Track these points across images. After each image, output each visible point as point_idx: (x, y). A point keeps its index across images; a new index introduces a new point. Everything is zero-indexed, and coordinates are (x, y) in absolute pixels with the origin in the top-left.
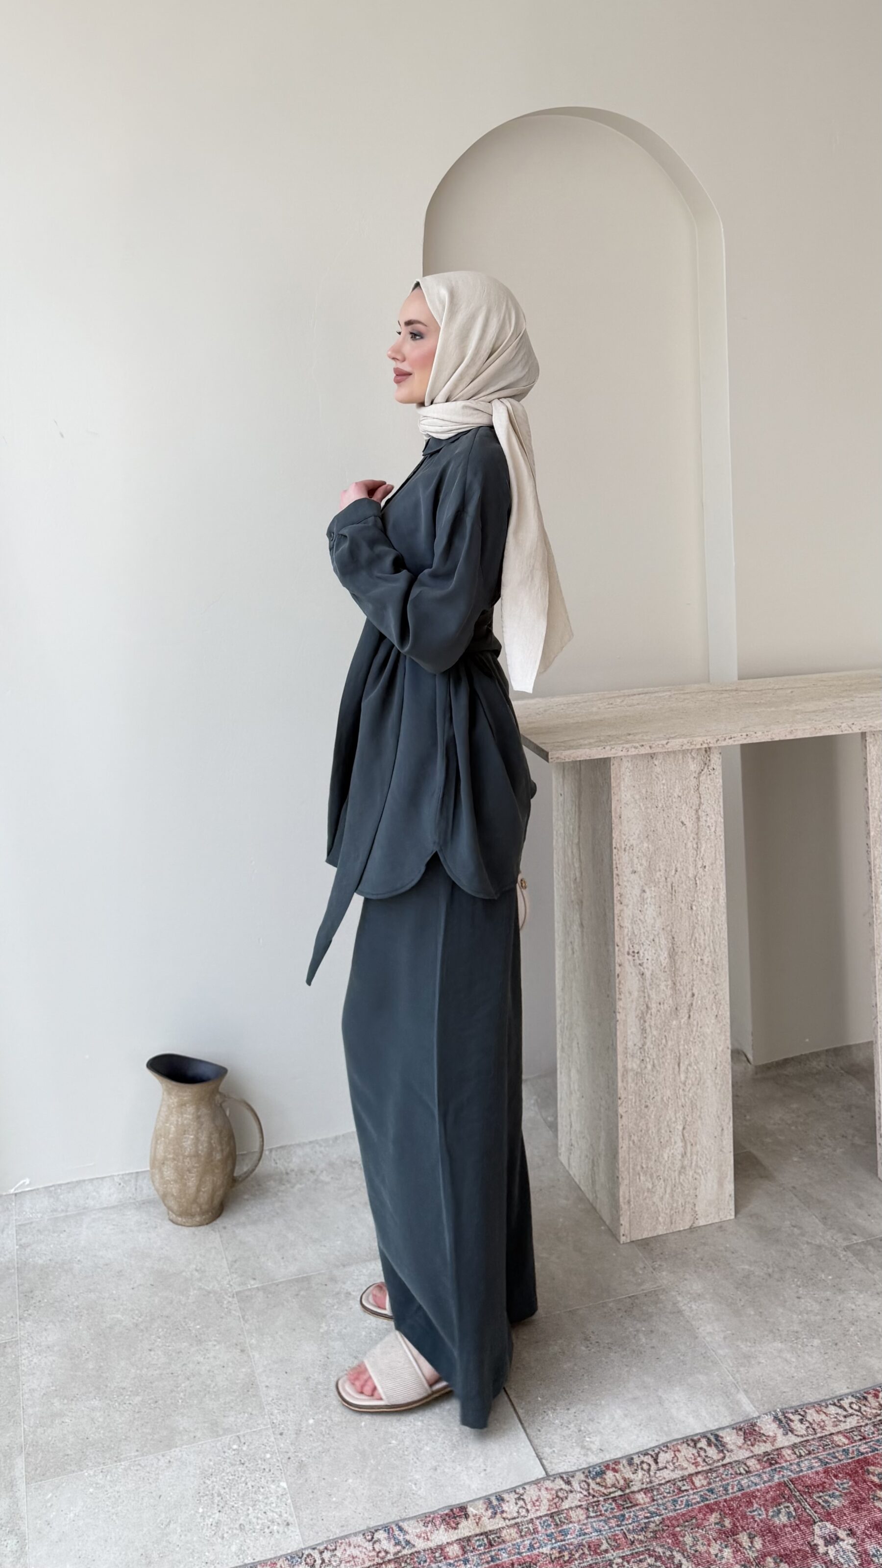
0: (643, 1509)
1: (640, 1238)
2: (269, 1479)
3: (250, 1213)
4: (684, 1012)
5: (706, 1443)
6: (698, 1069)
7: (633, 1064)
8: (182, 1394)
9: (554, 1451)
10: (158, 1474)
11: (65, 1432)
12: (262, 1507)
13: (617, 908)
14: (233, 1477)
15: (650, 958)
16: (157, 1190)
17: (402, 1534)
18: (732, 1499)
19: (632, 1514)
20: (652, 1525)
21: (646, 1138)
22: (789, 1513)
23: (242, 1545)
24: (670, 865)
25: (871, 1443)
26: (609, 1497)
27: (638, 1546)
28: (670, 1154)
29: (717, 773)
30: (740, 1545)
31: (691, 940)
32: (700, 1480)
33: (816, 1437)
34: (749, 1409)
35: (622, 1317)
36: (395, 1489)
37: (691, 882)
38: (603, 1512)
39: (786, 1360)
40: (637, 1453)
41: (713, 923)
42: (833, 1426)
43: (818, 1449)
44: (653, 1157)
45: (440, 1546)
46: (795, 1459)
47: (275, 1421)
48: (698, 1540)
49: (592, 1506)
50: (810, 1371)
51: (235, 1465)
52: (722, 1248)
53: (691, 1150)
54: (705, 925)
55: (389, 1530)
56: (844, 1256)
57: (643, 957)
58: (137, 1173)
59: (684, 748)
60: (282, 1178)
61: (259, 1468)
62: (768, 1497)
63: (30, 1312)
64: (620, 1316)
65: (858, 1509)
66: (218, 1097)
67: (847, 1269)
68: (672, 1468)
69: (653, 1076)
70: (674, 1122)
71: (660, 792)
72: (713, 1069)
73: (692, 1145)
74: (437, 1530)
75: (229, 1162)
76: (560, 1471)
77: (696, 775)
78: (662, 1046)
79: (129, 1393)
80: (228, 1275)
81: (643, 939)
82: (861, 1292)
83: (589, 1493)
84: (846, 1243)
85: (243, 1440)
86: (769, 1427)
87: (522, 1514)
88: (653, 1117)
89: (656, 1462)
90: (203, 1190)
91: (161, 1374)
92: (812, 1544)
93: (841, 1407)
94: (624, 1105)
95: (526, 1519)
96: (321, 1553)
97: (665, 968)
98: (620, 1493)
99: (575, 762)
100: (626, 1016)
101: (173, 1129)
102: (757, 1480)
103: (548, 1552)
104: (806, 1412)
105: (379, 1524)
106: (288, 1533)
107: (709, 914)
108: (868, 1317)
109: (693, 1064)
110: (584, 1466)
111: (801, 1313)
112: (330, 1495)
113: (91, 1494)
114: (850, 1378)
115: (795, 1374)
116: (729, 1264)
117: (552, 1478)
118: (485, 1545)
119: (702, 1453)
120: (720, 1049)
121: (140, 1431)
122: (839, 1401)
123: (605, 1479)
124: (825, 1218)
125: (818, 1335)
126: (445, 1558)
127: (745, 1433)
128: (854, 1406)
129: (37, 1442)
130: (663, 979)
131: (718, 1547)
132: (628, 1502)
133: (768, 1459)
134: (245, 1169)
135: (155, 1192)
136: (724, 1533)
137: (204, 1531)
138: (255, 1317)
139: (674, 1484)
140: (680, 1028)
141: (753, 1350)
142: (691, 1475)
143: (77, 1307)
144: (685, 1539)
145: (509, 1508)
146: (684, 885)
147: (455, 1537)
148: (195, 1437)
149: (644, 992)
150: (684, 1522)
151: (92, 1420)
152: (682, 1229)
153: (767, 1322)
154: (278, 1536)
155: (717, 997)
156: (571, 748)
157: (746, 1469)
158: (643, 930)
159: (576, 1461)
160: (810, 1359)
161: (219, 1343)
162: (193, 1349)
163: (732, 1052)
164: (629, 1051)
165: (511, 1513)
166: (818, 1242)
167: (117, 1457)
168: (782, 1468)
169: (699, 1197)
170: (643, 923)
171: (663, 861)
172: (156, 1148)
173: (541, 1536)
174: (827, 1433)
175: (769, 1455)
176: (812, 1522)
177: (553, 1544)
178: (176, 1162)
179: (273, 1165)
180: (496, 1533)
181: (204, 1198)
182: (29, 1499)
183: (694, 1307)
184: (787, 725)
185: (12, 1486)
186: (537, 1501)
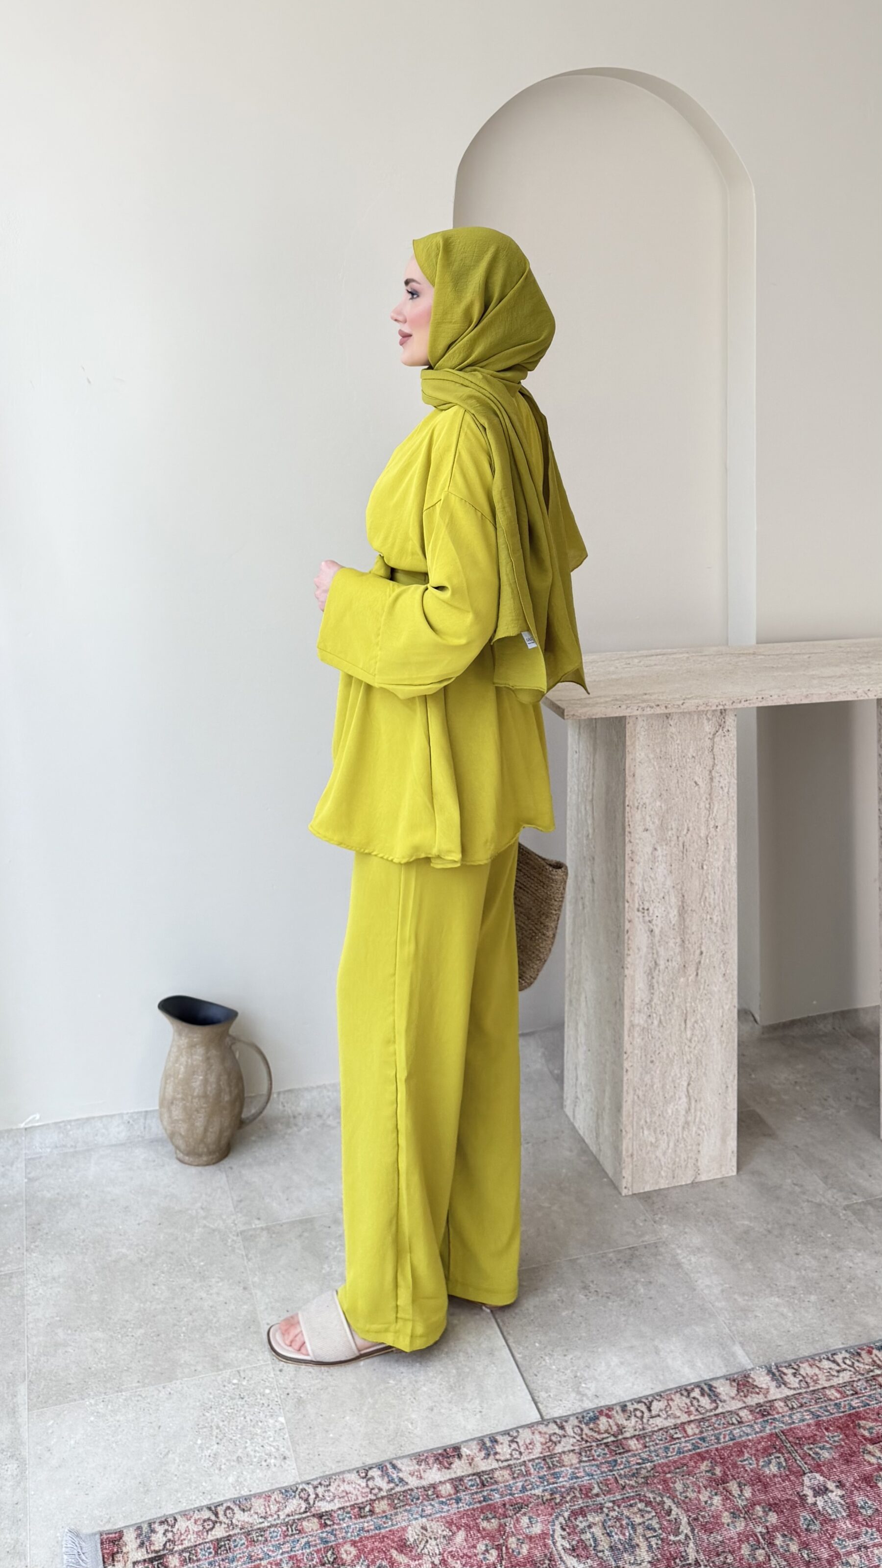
0: (635, 1455)
1: (642, 1191)
2: (268, 1414)
3: (257, 1154)
4: (691, 970)
5: (699, 1393)
6: (705, 1027)
7: (640, 1019)
8: (184, 1329)
9: (550, 1396)
10: (158, 1405)
11: (68, 1361)
12: (260, 1440)
13: (629, 865)
14: (233, 1410)
15: (659, 916)
16: (166, 1130)
17: (395, 1472)
18: (723, 1448)
19: (624, 1460)
20: (643, 1472)
21: (651, 1094)
22: (779, 1463)
23: (238, 1477)
24: (683, 825)
25: (863, 1398)
26: (602, 1442)
27: (629, 1491)
28: (674, 1110)
29: (731, 735)
30: (730, 1494)
31: (700, 899)
32: (692, 1429)
33: (808, 1390)
34: (743, 1360)
35: (621, 1267)
36: (391, 1427)
37: (703, 842)
38: (596, 1457)
39: (782, 1315)
40: (631, 1400)
41: (722, 882)
42: (827, 1380)
43: (810, 1402)
44: (657, 1113)
45: (432, 1484)
46: (787, 1412)
48: (689, 1487)
49: (584, 1451)
50: (806, 1326)
51: (234, 1399)
52: (723, 1203)
53: (695, 1106)
54: (716, 884)
55: (382, 1468)
56: (844, 1215)
57: (653, 914)
58: (146, 1112)
59: (699, 709)
60: (289, 1121)
61: (259, 1403)
62: (760, 1447)
63: (37, 1244)
64: (619, 1266)
65: (848, 1462)
66: (228, 1039)
67: (846, 1228)
68: (665, 1416)
69: (659, 1031)
70: (679, 1079)
71: (674, 752)
72: (719, 1026)
73: (696, 1101)
74: (430, 1469)
75: (238, 1104)
76: (556, 1415)
77: (711, 736)
78: (669, 1003)
79: (132, 1326)
80: (233, 1215)
81: (653, 896)
82: (859, 1250)
83: (582, 1438)
84: (846, 1203)
85: (243, 1376)
86: (762, 1380)
87: (515, 1456)
88: (658, 1072)
89: (650, 1410)
90: (211, 1130)
91: (164, 1309)
92: (801, 1494)
93: (834, 1362)
94: (629, 1059)
95: (519, 1461)
96: (315, 1488)
97: (674, 925)
98: (612, 1439)
99: (591, 720)
100: (634, 971)
101: (182, 1069)
102: (748, 1430)
103: (540, 1494)
104: (799, 1366)
105: (375, 1461)
106: (285, 1466)
107: (720, 873)
108: (865, 1275)
109: (699, 1021)
110: (579, 1410)
111: (799, 1269)
112: (327, 1431)
113: (92, 1422)
114: (845, 1334)
115: (791, 1329)
116: (729, 1219)
117: (545, 1423)
118: (478, 1485)
119: (695, 1403)
120: (727, 1007)
121: (142, 1363)
122: (833, 1355)
123: (598, 1425)
124: (826, 1177)
125: (816, 1291)
126: (437, 1497)
127: (738, 1384)
128: (848, 1362)
129: (40, 1370)
130: (672, 936)
131: (708, 1494)
132: (621, 1448)
133: (760, 1410)
134: (253, 1111)
135: (163, 1131)
136: (715, 1481)
137: (202, 1461)
138: (259, 1255)
139: (667, 1432)
140: (688, 985)
141: (750, 1303)
142: (683, 1423)
143: (84, 1241)
144: (676, 1485)
145: (502, 1449)
146: (695, 844)
147: (448, 1477)
148: (195, 1370)
149: (652, 948)
150: (676, 1469)
151: (95, 1350)
152: (684, 1183)
153: (765, 1277)
154: (274, 1469)
155: (725, 956)
156: (587, 705)
157: (739, 1419)
158: (653, 887)
159: (570, 1406)
160: (806, 1315)
161: (222, 1279)
162: (196, 1285)
163: (739, 1012)
164: (637, 1006)
165: (504, 1455)
166: (818, 1201)
167: (118, 1388)
168: (774, 1419)
169: (702, 1153)
170: (653, 880)
171: (675, 820)
172: (165, 1088)
173: (534, 1479)
174: (820, 1387)
175: (762, 1406)
176: (802, 1473)
177: (545, 1486)
178: (184, 1102)
179: (281, 1107)
180: (488, 1474)
181: (211, 1138)
182: (30, 1425)
183: (693, 1259)
184: (804, 690)
185: (14, 1413)
186: (530, 1444)
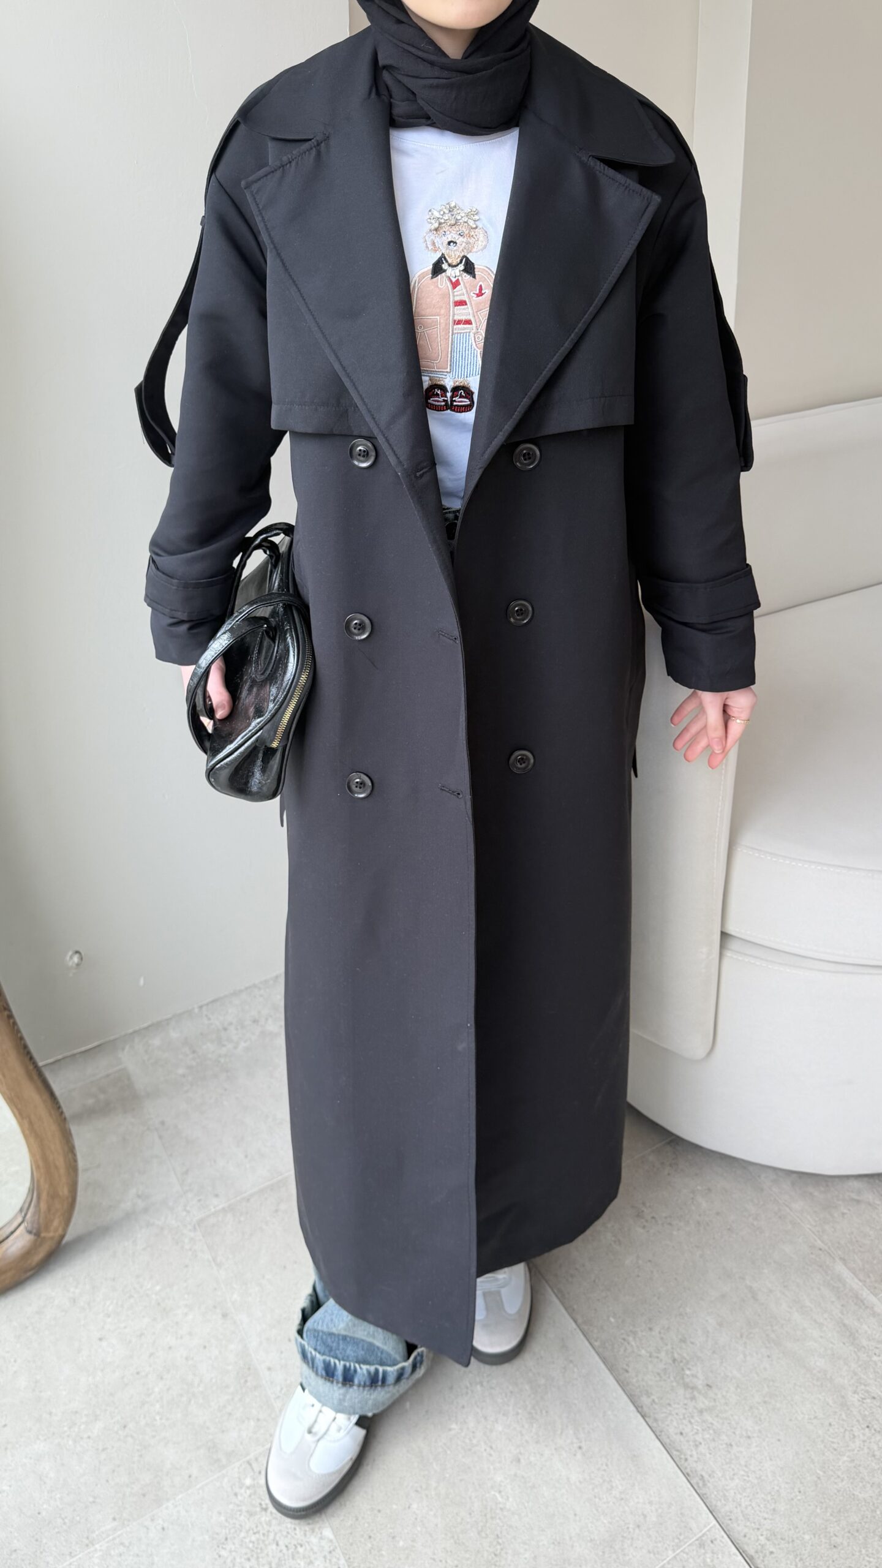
14: (257, 1535)
85: (255, 1465)
112: (394, 1538)
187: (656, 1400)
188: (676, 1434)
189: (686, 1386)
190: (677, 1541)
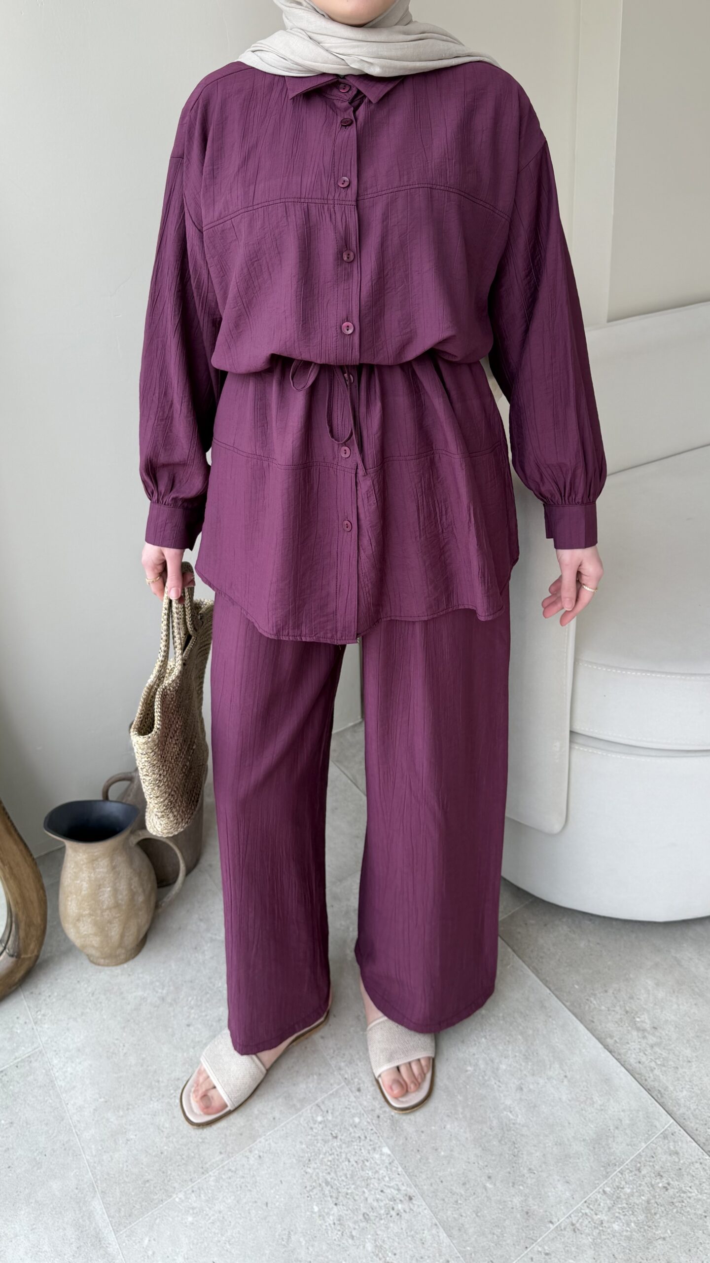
2: (370, 1148)
10: (254, 1176)
12: (376, 1185)
14: (333, 1156)
47: (346, 1076)
51: (329, 1141)
61: (355, 1138)
85: (322, 1107)
112: (436, 1150)
148: (274, 1119)
167: (202, 1168)
187: (618, 1041)
188: (636, 1063)
189: (638, 1029)
190: (646, 1135)
